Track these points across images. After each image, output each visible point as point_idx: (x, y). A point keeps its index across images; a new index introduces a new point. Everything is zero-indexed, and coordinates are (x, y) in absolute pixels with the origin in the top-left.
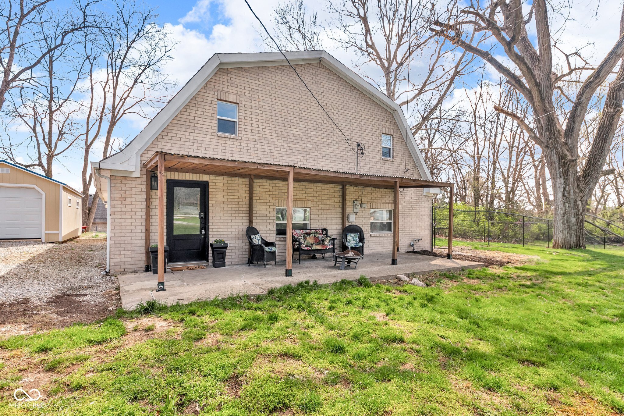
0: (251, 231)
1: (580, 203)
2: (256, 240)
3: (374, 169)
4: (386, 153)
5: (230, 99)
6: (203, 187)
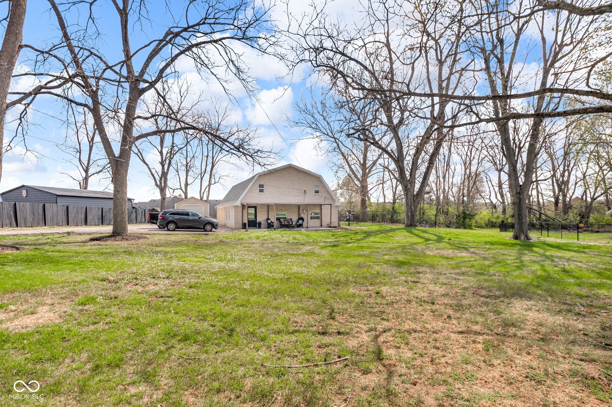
0: (268, 219)
1: (413, 207)
2: (269, 221)
3: (311, 199)
4: (317, 192)
5: (262, 183)
6: (255, 207)
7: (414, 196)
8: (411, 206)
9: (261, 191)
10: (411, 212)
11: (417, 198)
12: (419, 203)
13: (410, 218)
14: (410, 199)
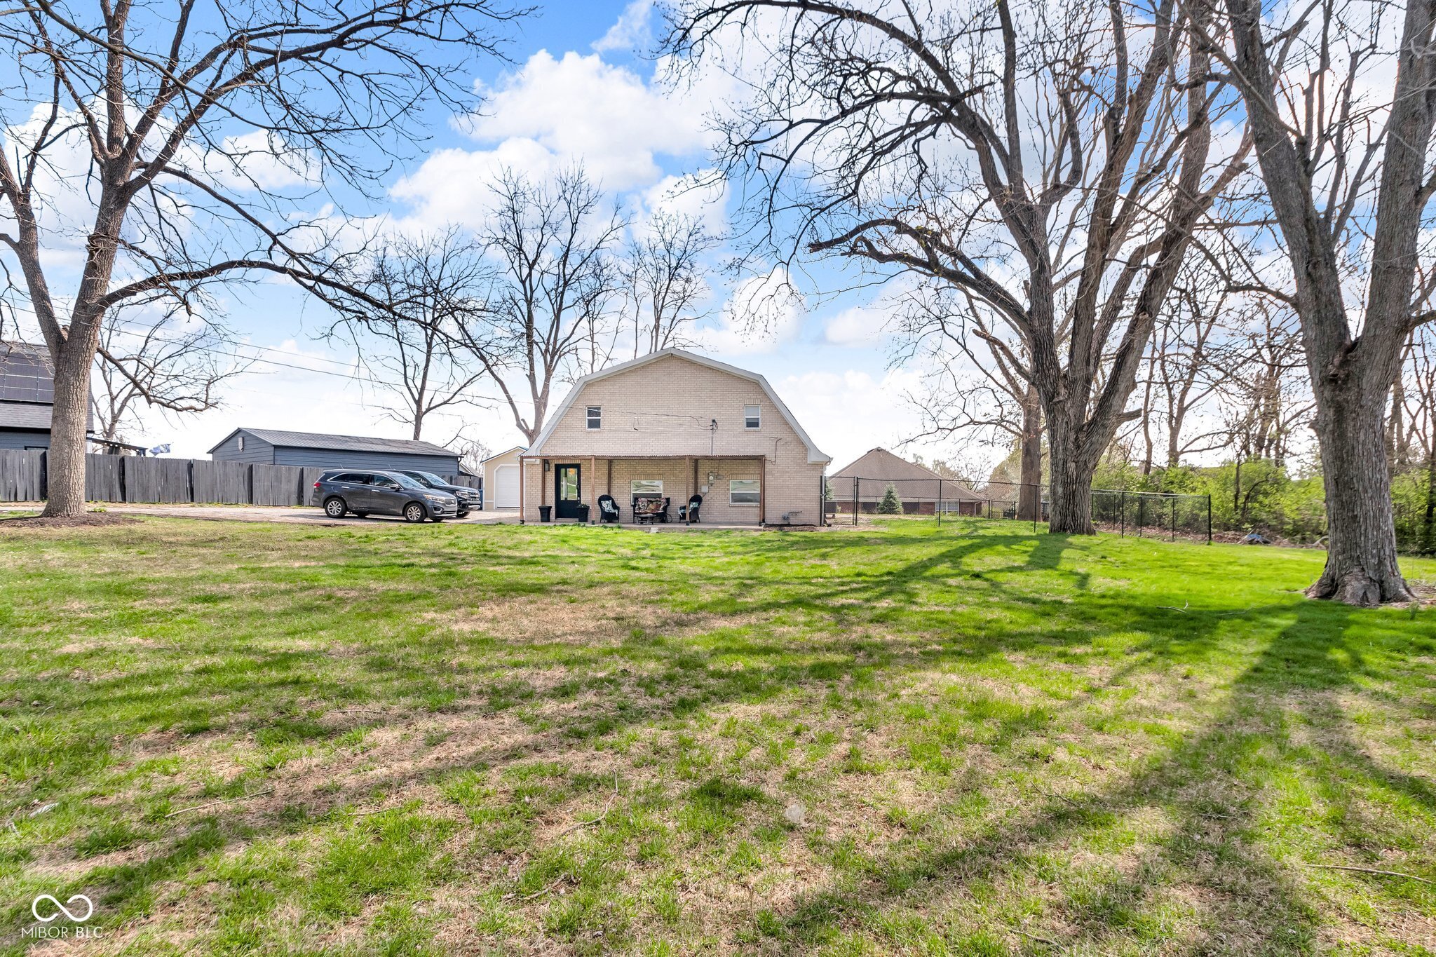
0: (604, 498)
2: (606, 504)
3: (733, 441)
4: (752, 424)
5: (596, 404)
6: (578, 467)
7: (1080, 429)
8: (1065, 462)
9: (594, 424)
10: (1065, 484)
11: (1089, 435)
12: (1096, 453)
13: (1061, 502)
14: (1065, 440)
